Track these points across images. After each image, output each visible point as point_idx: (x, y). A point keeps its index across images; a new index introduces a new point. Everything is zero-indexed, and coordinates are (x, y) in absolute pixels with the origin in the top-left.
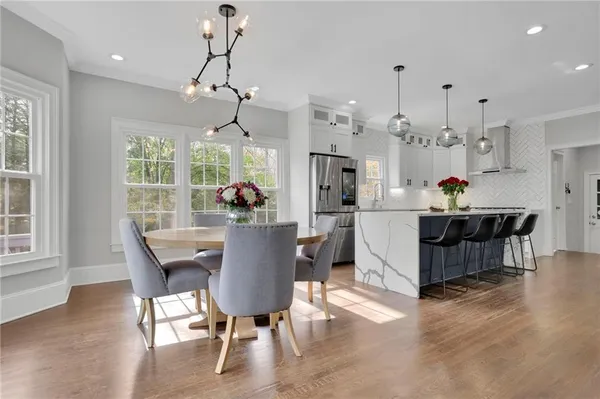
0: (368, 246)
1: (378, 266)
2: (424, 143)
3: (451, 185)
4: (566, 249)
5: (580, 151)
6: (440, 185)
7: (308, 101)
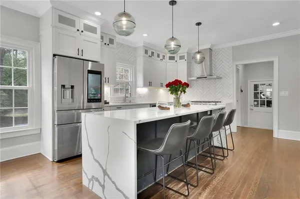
0: (92, 150)
1: (100, 175)
2: (161, 57)
3: (176, 86)
4: (241, 126)
5: (246, 66)
6: (167, 86)
7: (50, 6)
